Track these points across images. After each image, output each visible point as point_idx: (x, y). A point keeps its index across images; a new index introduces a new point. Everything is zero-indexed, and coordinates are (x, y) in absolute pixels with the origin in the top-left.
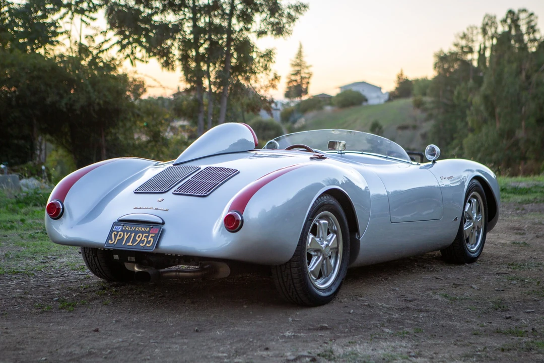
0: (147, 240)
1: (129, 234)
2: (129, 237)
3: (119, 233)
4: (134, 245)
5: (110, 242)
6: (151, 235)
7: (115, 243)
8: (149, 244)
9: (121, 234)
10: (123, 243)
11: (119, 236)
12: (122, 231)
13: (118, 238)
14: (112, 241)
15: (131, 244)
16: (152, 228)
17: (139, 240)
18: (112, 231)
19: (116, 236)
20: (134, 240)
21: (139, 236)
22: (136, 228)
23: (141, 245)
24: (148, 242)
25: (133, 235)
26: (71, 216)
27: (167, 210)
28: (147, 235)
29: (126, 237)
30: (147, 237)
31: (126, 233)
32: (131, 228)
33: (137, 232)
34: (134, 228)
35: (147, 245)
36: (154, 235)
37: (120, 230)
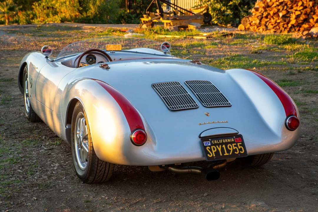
0: (238, 148)
1: (220, 146)
2: (222, 149)
3: (212, 147)
4: (230, 154)
5: (209, 155)
6: (238, 144)
7: (214, 156)
8: (242, 151)
10: (221, 155)
11: (214, 150)
12: (212, 145)
13: (213, 151)
14: (210, 155)
15: (228, 154)
16: (235, 138)
17: (231, 149)
19: (211, 150)
20: (228, 151)
21: (230, 146)
22: (222, 141)
23: (236, 153)
24: (240, 150)
25: (224, 146)
27: (227, 122)
28: (235, 144)
29: (220, 149)
30: (236, 146)
31: (217, 146)
32: (219, 141)
33: (226, 144)
34: (221, 141)
35: (241, 152)
36: (241, 143)
37: (210, 144)
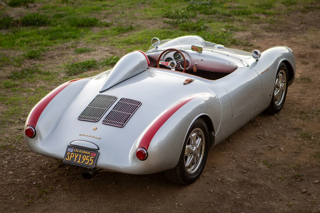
0: (89, 160)
1: (78, 155)
2: (78, 157)
3: (72, 154)
4: (82, 163)
5: (66, 158)
6: (91, 157)
7: (70, 160)
9: (73, 154)
10: (75, 161)
11: (72, 156)
12: (73, 152)
13: (71, 157)
15: (80, 162)
16: (92, 152)
17: (84, 159)
18: (67, 152)
19: (70, 155)
20: (81, 160)
21: (84, 157)
22: (82, 151)
23: (86, 163)
24: (90, 162)
25: (80, 156)
26: (41, 138)
27: (100, 139)
29: (76, 157)
30: (89, 158)
31: (76, 154)
32: (79, 151)
33: (83, 154)
34: (80, 151)
35: (90, 164)
36: (93, 158)
37: (72, 151)
